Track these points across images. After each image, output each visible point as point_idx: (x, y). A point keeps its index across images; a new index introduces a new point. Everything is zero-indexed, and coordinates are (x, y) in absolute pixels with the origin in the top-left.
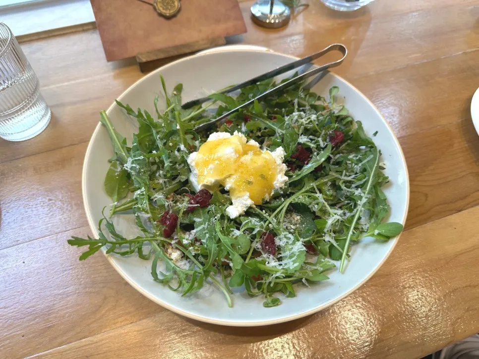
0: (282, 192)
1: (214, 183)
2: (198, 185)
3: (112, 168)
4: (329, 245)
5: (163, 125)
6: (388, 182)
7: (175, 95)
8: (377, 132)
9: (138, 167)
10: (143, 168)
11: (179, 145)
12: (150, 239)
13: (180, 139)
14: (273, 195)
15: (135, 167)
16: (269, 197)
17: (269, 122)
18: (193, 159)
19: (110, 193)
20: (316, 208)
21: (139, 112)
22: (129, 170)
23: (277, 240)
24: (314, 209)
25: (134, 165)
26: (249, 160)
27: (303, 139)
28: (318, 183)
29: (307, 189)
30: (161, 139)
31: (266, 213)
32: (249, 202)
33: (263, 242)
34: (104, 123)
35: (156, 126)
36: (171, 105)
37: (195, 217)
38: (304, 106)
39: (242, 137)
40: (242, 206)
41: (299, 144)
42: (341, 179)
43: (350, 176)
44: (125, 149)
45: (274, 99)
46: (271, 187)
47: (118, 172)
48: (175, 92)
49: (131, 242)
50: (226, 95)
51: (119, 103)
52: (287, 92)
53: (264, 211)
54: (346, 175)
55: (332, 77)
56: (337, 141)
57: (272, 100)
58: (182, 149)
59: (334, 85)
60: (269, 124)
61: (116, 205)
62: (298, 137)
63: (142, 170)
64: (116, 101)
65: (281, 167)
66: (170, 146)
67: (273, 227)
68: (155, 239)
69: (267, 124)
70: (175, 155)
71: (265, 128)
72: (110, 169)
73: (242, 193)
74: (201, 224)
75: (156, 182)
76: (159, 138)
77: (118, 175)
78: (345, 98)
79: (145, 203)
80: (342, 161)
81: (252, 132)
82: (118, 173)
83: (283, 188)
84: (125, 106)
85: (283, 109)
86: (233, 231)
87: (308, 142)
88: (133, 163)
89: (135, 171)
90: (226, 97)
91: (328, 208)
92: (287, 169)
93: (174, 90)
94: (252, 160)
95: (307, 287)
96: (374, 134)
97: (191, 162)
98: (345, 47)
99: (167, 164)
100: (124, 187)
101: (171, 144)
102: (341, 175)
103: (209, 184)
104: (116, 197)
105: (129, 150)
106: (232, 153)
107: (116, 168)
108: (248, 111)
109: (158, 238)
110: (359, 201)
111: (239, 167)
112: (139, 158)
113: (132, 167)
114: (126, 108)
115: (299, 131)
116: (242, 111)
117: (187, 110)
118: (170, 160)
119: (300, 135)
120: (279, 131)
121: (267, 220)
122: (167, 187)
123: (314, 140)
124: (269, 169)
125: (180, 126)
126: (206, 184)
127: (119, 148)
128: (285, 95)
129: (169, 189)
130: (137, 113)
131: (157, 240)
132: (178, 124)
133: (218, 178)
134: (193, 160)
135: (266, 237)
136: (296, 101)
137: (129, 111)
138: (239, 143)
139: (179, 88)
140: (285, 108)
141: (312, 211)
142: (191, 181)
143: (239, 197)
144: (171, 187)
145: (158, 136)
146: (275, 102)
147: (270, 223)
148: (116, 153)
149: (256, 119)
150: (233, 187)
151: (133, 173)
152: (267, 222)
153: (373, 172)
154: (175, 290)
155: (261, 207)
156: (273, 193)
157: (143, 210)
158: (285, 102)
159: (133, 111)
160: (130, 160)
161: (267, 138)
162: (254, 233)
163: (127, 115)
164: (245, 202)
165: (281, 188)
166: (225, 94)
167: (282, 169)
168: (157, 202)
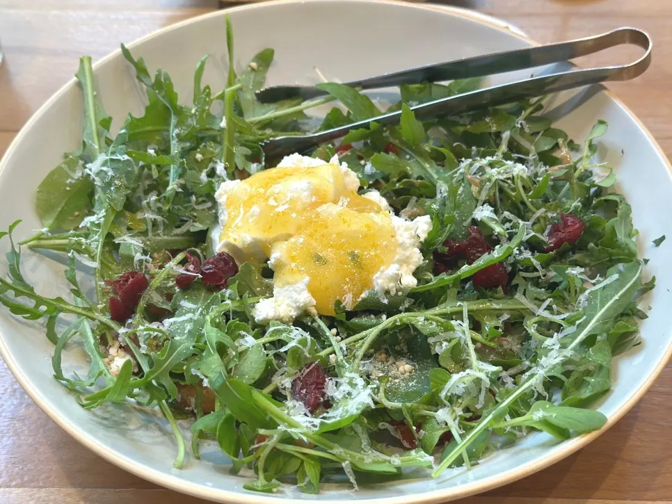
0: (386, 301)
1: (248, 244)
2: (218, 242)
3: (65, 167)
4: (441, 432)
5: (193, 111)
6: (640, 343)
7: (253, 69)
8: (663, 238)
9: (111, 173)
10: (119, 179)
11: (216, 162)
12: (80, 311)
13: (222, 150)
14: (364, 300)
15: (106, 173)
16: (353, 302)
17: (431, 167)
18: (227, 190)
19: (43, 209)
20: (442, 348)
21: (158, 77)
22: (93, 176)
23: (330, 384)
24: (437, 350)
25: (105, 169)
26: (335, 213)
27: (484, 213)
28: (476, 306)
29: (444, 310)
30: (180, 138)
31: (338, 334)
32: (305, 298)
33: (299, 378)
34: (83, 81)
35: (179, 112)
36: (235, 84)
37: (185, 299)
38: (527, 154)
39: (346, 174)
40: (289, 305)
41: (474, 222)
42: (534, 314)
43: (559, 313)
44: (103, 140)
45: (461, 121)
46: (367, 284)
47: (72, 178)
48: (254, 65)
49: (40, 301)
50: (357, 92)
51: (126, 52)
52: (495, 114)
53: (334, 331)
54: (549, 308)
55: (607, 101)
56: (561, 235)
57: (456, 124)
58: (218, 172)
59: (603, 119)
60: (430, 170)
61: (43, 234)
62: (476, 207)
63: (117, 182)
64: (123, 46)
65: (407, 253)
66: (196, 160)
67: (337, 361)
68: (90, 314)
69: (424, 169)
70: (200, 180)
71: (420, 178)
72: (59, 168)
73: (298, 276)
74: (189, 311)
75: (139, 216)
76: (178, 135)
77: (71, 185)
78: (623, 152)
79: (96, 241)
80: (561, 282)
81: (387, 179)
82: (73, 181)
83: (393, 293)
84: (136, 60)
85: (474, 148)
86: (243, 337)
87: (493, 220)
88: (105, 164)
89: (102, 180)
90: (357, 96)
91: (473, 356)
92: (421, 262)
93: (253, 61)
94: (340, 215)
95: (351, 486)
96: (655, 242)
97: (221, 195)
98: (648, 37)
99: (173, 185)
100: (77, 213)
101: (199, 156)
102: (539, 307)
103: (239, 244)
104: (50, 221)
105: (108, 142)
106: (304, 191)
107: (74, 171)
108: (393, 133)
109: (96, 315)
110: (544, 358)
111: (310, 222)
112: (120, 157)
113: (101, 171)
114: (136, 64)
115: (479, 192)
116: (380, 131)
117: (265, 104)
118: (182, 181)
119: (481, 203)
120: (443, 188)
121: (331, 345)
122: (159, 235)
123: (510, 221)
124: (374, 246)
125: (228, 124)
126: (232, 242)
127: (91, 133)
128: (487, 120)
129: (161, 241)
130: (153, 80)
131: (93, 319)
132: (224, 117)
133: (260, 235)
134: (226, 192)
135: (308, 370)
136: (506, 135)
137: (141, 71)
138: (332, 180)
139: (265, 59)
140: (478, 146)
141: (433, 353)
142: (211, 239)
143: (288, 283)
144: (166, 237)
145: (177, 131)
146: (461, 129)
147: (334, 352)
148: (84, 142)
149: (408, 157)
150: (284, 259)
151: (98, 182)
152: (328, 350)
153: (603, 310)
154: (83, 406)
155: (331, 322)
156: (363, 296)
157: (87, 251)
158: (483, 134)
159: (147, 74)
160: (102, 158)
161: (415, 198)
162: (282, 350)
163: (136, 80)
164: (295, 296)
165: (387, 292)
166: (357, 89)
167: (408, 258)
168: (121, 247)
